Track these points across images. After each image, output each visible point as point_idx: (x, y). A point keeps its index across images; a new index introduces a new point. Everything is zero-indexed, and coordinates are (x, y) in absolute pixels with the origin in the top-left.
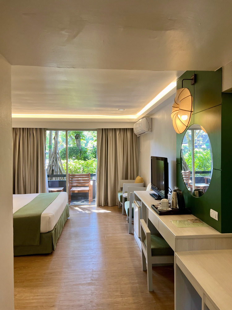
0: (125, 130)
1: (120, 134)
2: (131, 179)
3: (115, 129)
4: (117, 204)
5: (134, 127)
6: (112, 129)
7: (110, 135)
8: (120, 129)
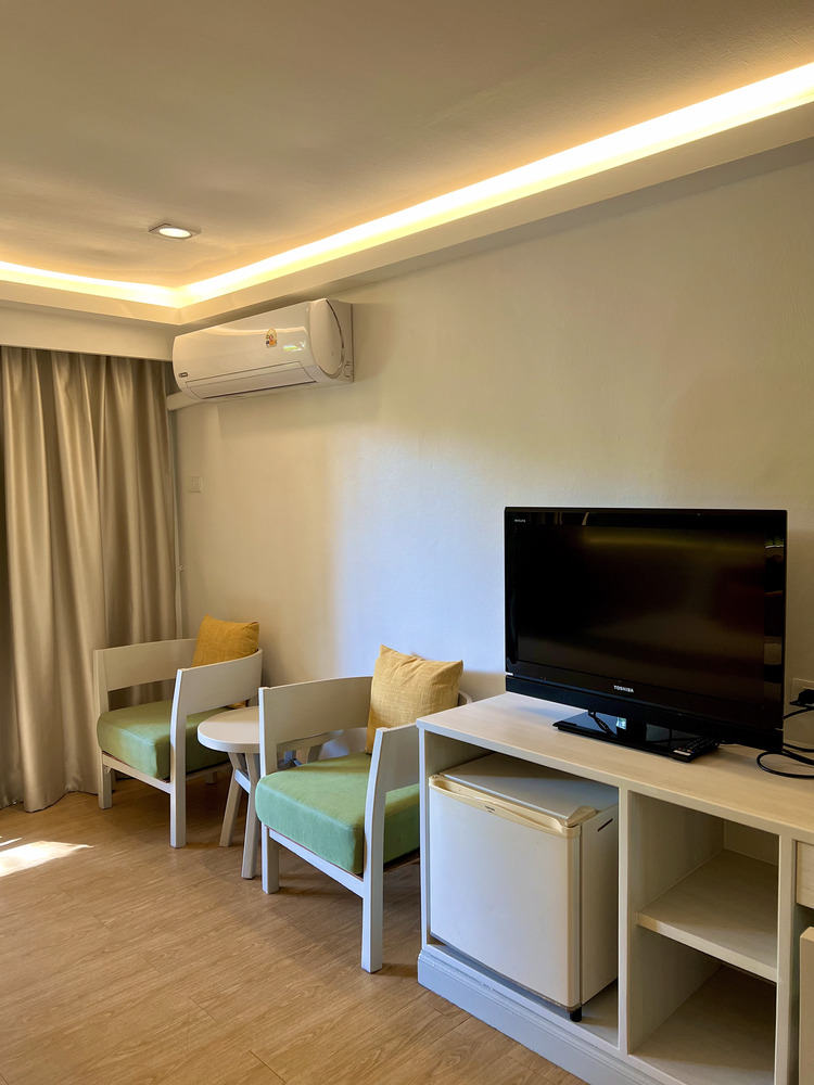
0: (103, 366)
1: (74, 386)
3: (45, 356)
6: (24, 350)
8: (73, 357)
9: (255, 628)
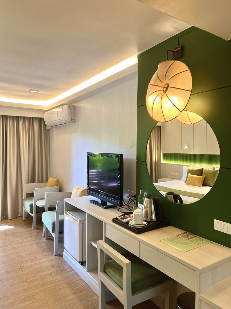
0: (31, 119)
1: (24, 124)
2: (39, 182)
3: (17, 118)
4: (20, 215)
5: (46, 116)
6: (13, 116)
7: (10, 124)
8: (24, 118)
9: (58, 180)
